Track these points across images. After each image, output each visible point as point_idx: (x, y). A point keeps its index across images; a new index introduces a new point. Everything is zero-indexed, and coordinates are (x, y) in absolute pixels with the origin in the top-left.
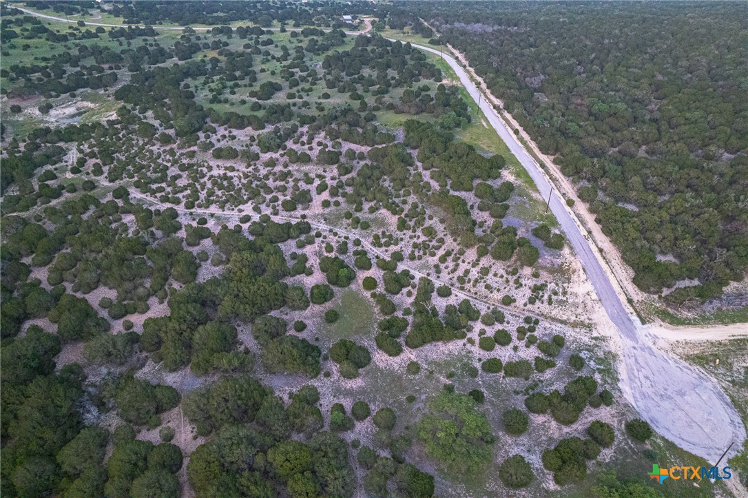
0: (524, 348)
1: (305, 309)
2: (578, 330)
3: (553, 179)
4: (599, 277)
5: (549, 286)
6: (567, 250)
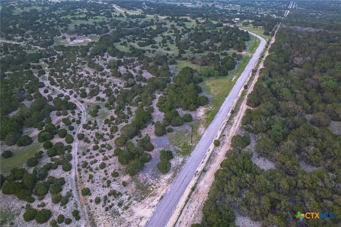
3: (229, 122)
4: (166, 210)
5: (123, 197)
6: (168, 176)
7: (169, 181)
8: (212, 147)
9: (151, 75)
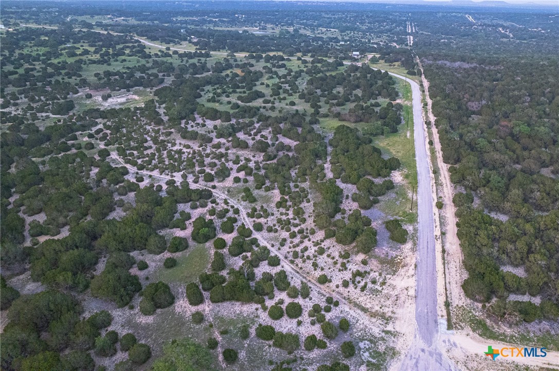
0: (309, 325)
1: (158, 254)
2: (374, 320)
3: (438, 184)
4: (428, 276)
5: (371, 275)
6: (409, 245)
7: (413, 250)
8: (436, 210)
9: (293, 141)
